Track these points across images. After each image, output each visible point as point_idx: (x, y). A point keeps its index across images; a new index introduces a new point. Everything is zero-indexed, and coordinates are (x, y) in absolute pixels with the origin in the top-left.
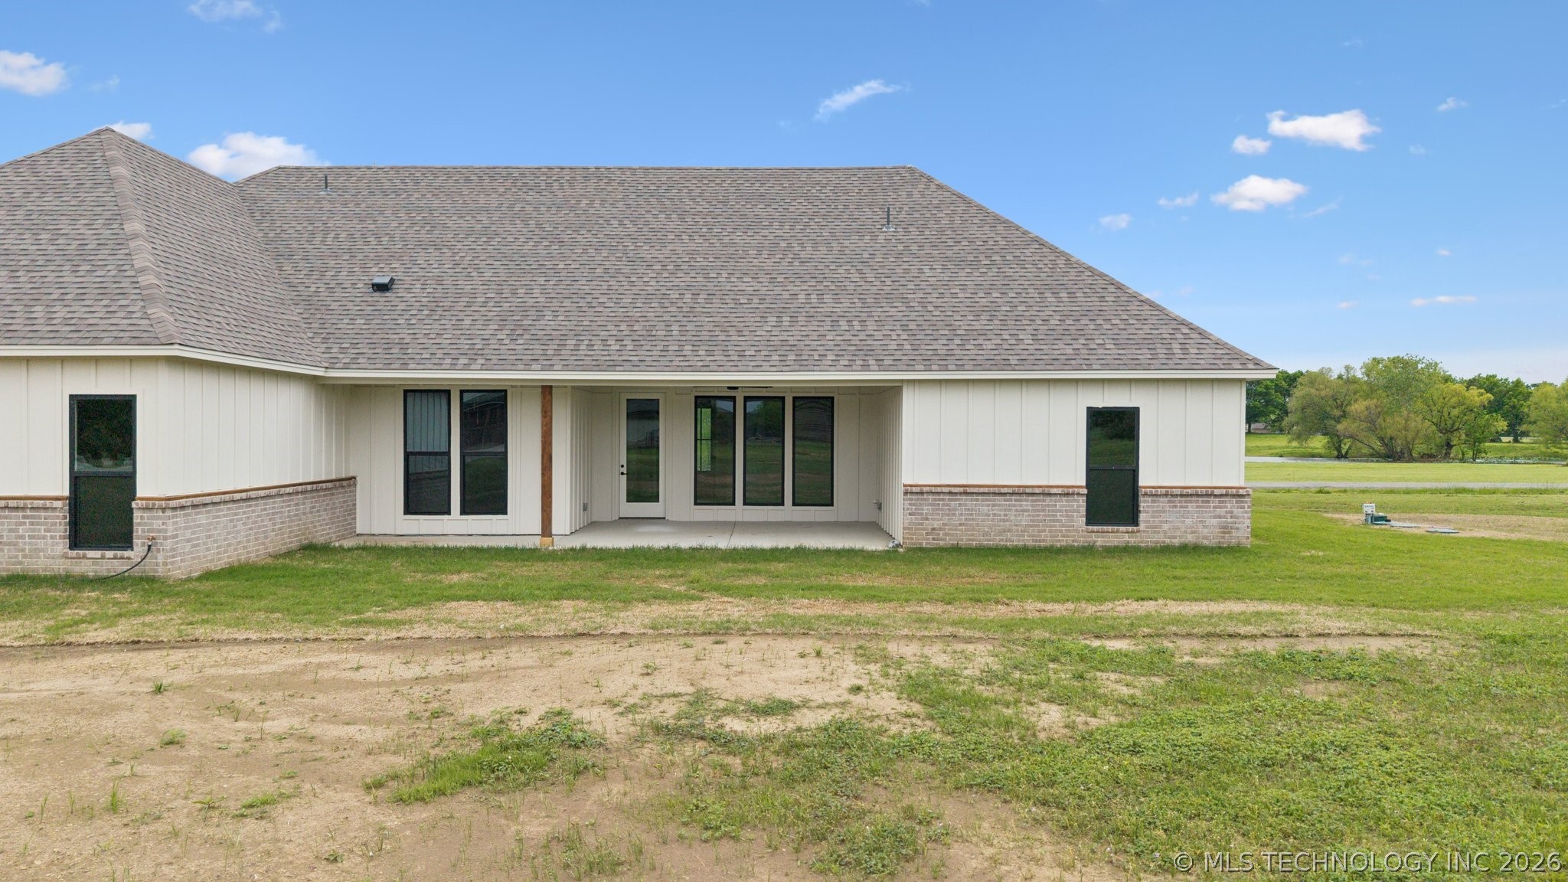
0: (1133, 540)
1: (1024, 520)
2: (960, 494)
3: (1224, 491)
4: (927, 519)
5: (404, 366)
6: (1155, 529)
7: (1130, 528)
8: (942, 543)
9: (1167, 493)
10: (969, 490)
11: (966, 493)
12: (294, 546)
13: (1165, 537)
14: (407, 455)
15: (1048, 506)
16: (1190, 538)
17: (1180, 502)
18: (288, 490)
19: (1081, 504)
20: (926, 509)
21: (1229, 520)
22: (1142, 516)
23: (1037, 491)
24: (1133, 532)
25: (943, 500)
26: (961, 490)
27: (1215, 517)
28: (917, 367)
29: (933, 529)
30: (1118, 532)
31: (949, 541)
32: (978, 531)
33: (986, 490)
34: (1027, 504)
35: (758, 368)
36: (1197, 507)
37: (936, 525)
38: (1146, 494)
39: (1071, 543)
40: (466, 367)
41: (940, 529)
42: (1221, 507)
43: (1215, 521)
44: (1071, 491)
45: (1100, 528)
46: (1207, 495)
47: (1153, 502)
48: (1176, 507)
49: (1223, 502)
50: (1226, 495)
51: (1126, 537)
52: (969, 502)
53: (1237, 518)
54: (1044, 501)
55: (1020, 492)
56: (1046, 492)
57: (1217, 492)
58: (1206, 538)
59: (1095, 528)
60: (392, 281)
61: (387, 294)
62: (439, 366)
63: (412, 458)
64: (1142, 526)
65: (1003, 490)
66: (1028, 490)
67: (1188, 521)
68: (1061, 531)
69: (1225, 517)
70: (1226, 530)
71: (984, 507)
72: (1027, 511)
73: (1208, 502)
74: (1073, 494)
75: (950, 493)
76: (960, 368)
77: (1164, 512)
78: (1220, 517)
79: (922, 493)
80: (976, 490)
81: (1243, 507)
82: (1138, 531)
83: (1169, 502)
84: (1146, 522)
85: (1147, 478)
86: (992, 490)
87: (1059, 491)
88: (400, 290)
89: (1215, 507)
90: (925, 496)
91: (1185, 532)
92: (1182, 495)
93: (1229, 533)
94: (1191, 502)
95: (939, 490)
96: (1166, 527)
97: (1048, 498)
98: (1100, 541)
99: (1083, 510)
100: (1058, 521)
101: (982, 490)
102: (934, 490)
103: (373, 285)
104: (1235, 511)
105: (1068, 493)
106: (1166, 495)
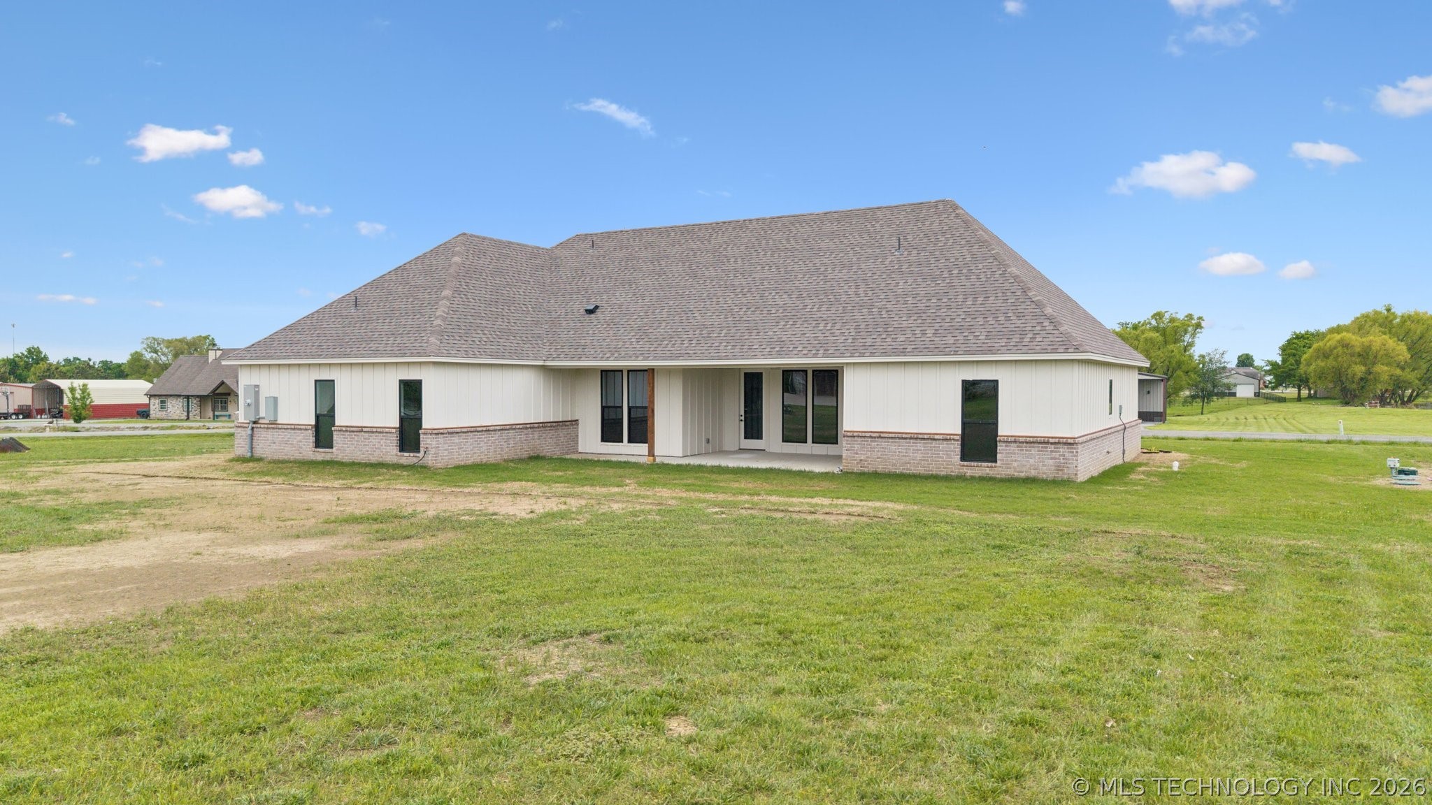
0: (991, 472)
1: (919, 456)
2: (878, 437)
3: (1057, 440)
4: (857, 454)
5: (580, 359)
6: (1008, 465)
7: (990, 464)
8: (866, 470)
9: (1016, 441)
10: (882, 435)
11: (880, 437)
12: (525, 455)
13: (1015, 471)
14: (603, 408)
15: (934, 447)
16: (1033, 473)
17: (1026, 447)
18: (518, 426)
19: (957, 447)
20: (857, 447)
21: (1062, 461)
22: (999, 456)
23: (926, 436)
24: (991, 467)
25: (867, 441)
26: (877, 435)
27: (1051, 459)
28: (853, 355)
29: (861, 460)
30: (981, 466)
31: (871, 469)
32: (889, 462)
33: (893, 435)
34: (920, 445)
35: (755, 357)
36: (1039, 451)
37: (863, 457)
38: (1000, 441)
39: (949, 473)
41: (865, 461)
42: (1056, 452)
43: (1052, 462)
44: (948, 437)
45: (976, 464)
46: (1044, 443)
47: (1006, 446)
48: (1023, 450)
49: (1057, 448)
50: (1059, 443)
51: (988, 470)
52: (883, 443)
53: (1069, 460)
54: (931, 443)
55: (915, 437)
56: (931, 438)
57: (1051, 440)
58: (1045, 473)
59: (966, 463)
60: (597, 307)
61: (592, 315)
62: (595, 359)
63: (606, 410)
64: (999, 463)
65: (904, 436)
66: (920, 436)
67: (1032, 461)
68: (943, 465)
69: (1059, 459)
70: (1059, 468)
71: (893, 446)
72: (920, 450)
73: (1046, 448)
74: (950, 439)
75: (871, 437)
77: (1014, 454)
78: (1055, 459)
79: (854, 437)
80: (886, 435)
81: (1073, 452)
82: (995, 467)
83: (1018, 447)
84: (1001, 460)
85: (1004, 429)
86: (897, 435)
87: (940, 437)
88: (599, 313)
89: (1051, 451)
90: (856, 439)
91: (1030, 468)
92: (1027, 443)
93: (1062, 470)
94: (1033, 447)
95: (864, 434)
96: (1015, 464)
97: (934, 442)
98: (969, 473)
99: (958, 450)
100: (941, 457)
101: (890, 435)
102: (860, 434)
103: (586, 310)
104: (1067, 454)
105: (947, 438)
106: (1015, 442)
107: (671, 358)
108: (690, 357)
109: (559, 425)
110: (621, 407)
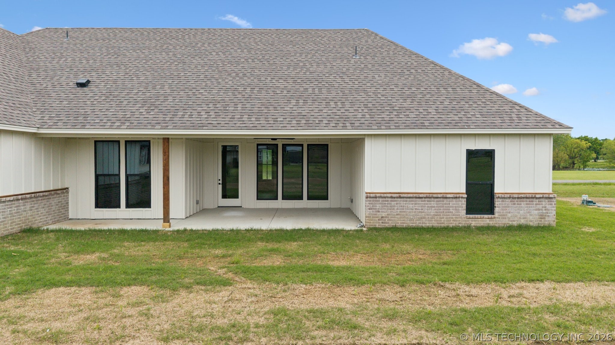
0: (491, 223)
1: (433, 212)
2: (397, 197)
3: (541, 196)
4: (379, 212)
5: (83, 127)
6: (503, 216)
7: (490, 216)
8: (387, 225)
9: (512, 197)
10: (402, 195)
11: (400, 197)
12: (16, 229)
13: (509, 221)
14: (97, 177)
15: (446, 204)
16: (523, 222)
17: (517, 201)
18: (8, 199)
19: (463, 204)
20: (378, 206)
21: (544, 211)
22: (496, 210)
23: (439, 196)
24: (491, 218)
25: (387, 201)
26: (398, 195)
27: (536, 210)
28: (373, 127)
29: (382, 217)
30: (483, 218)
31: (391, 224)
32: (407, 218)
33: (411, 195)
34: (434, 203)
35: (284, 128)
36: (527, 204)
37: (384, 215)
38: (499, 197)
39: (457, 224)
40: (118, 128)
41: (386, 217)
42: (539, 204)
43: (536, 212)
44: (458, 195)
45: (474, 216)
46: (532, 198)
47: (502, 201)
48: (515, 204)
49: (540, 201)
50: (543, 198)
51: (488, 221)
52: (402, 202)
53: (549, 210)
54: (443, 201)
55: (430, 197)
56: (444, 197)
57: (537, 196)
58: (531, 221)
59: (471, 216)
60: (88, 82)
61: (85, 89)
62: (103, 127)
63: (100, 178)
64: (496, 215)
65: (421, 196)
66: (435, 196)
67: (522, 212)
68: (452, 218)
69: (542, 210)
70: (542, 217)
71: (410, 205)
72: (434, 207)
73: (533, 201)
74: (459, 197)
75: (391, 197)
76: (397, 127)
77: (509, 207)
78: (539, 210)
79: (376, 197)
80: (406, 195)
81: (552, 204)
82: (494, 218)
83: (511, 201)
84: (498, 212)
85: (498, 189)
86: (415, 195)
87: (452, 196)
88: (92, 86)
89: (536, 204)
90: (378, 199)
91: (520, 218)
92: (518, 198)
93: (544, 218)
94: (523, 201)
95: (385, 195)
96: (509, 215)
97: (445, 200)
98: (474, 223)
99: (464, 206)
100: (451, 212)
101: (409, 195)
102: (382, 195)
103: (77, 84)
104: (548, 206)
105: (456, 197)
106: (510, 198)
107: (194, 128)
108: (215, 127)
109: (51, 194)
110: (119, 175)
